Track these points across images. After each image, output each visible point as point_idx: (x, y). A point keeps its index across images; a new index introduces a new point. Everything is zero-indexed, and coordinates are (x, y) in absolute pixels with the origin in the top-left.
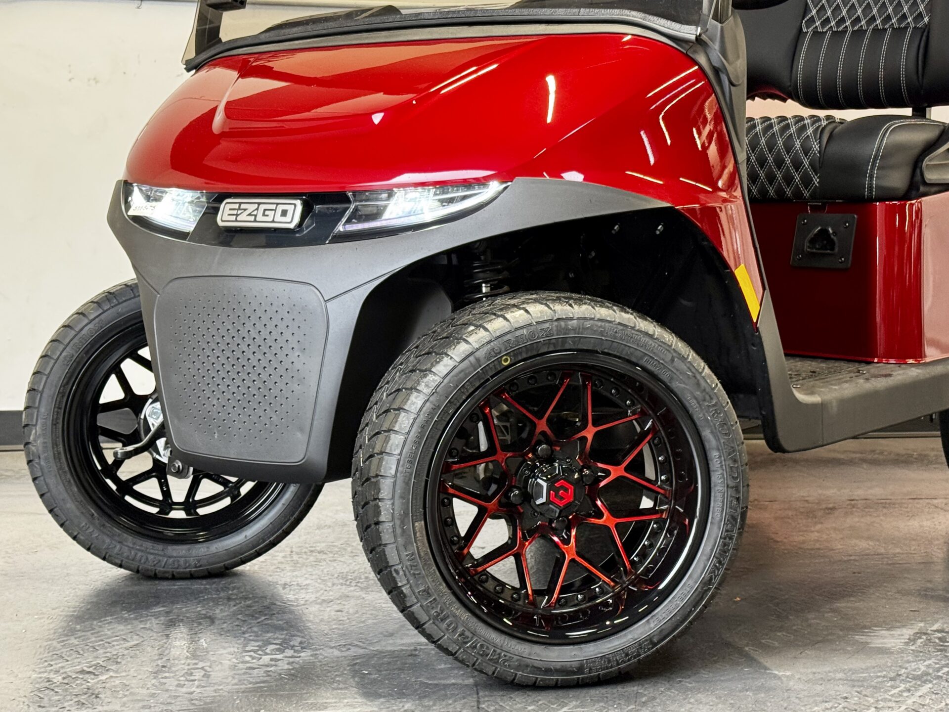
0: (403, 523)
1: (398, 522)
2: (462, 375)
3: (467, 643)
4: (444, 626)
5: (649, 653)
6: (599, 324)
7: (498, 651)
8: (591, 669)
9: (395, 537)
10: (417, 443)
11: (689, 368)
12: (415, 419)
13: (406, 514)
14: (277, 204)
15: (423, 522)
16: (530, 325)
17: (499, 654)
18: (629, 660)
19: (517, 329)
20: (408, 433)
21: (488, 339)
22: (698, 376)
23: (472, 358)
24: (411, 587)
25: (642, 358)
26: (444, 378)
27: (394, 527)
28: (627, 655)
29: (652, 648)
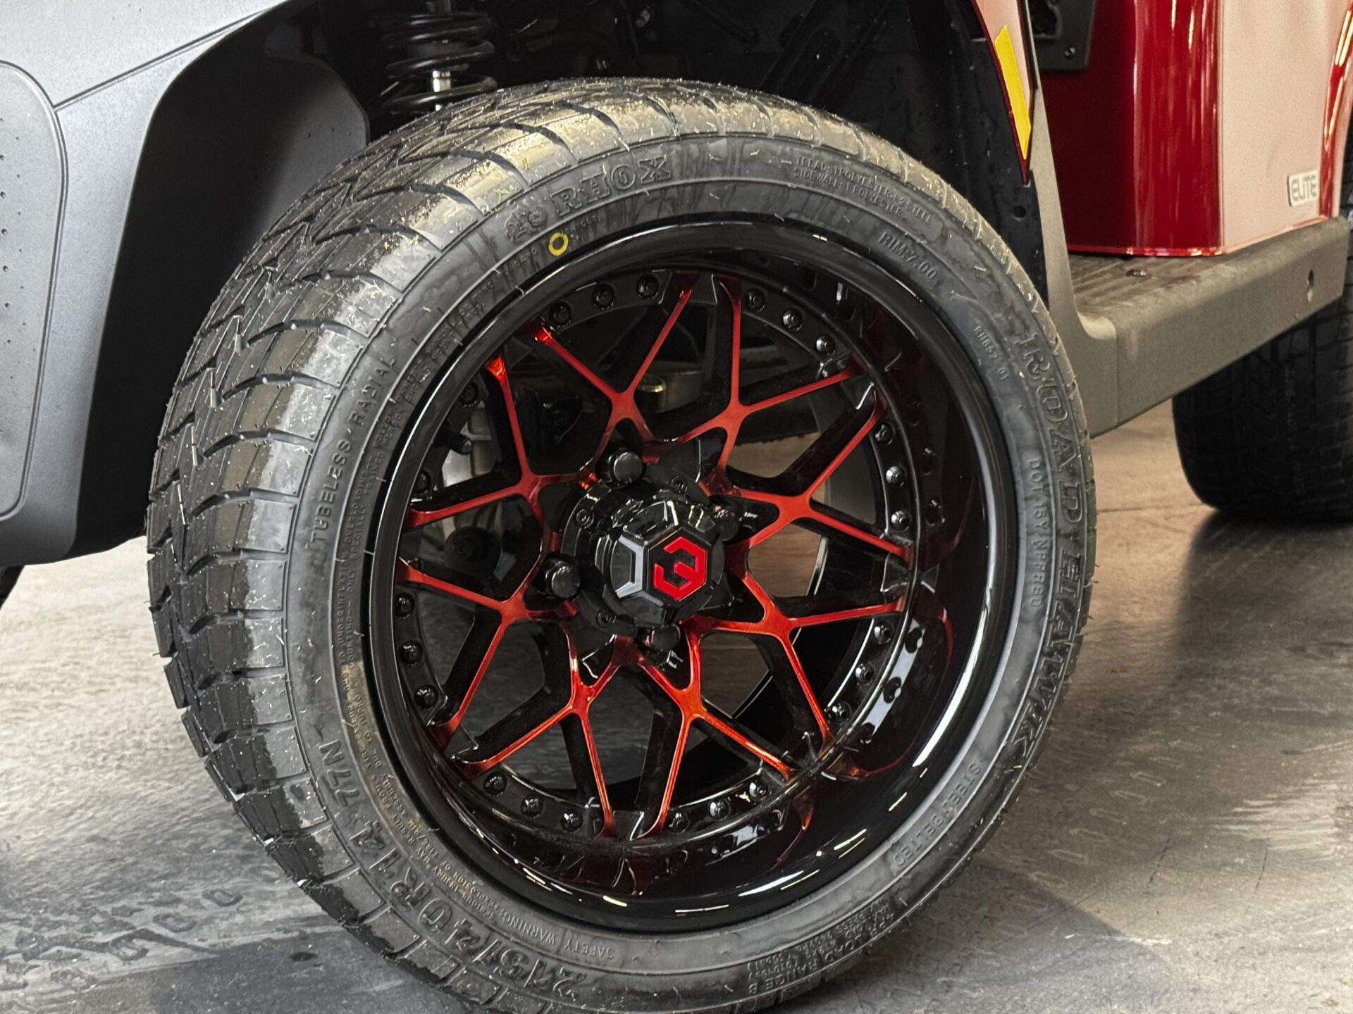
0: (311, 668)
1: (298, 669)
2: (451, 283)
3: (475, 952)
4: (420, 917)
5: (888, 930)
6: (779, 148)
7: (551, 964)
8: (761, 983)
9: (292, 706)
10: (342, 462)
11: (977, 255)
12: (335, 401)
13: (320, 648)
15: (361, 664)
16: (616, 151)
17: (553, 971)
18: (845, 951)
19: (583, 163)
20: (319, 438)
21: (513, 189)
22: (997, 273)
23: (475, 239)
24: (334, 830)
25: (875, 233)
26: (406, 291)
27: (288, 683)
28: (841, 941)
29: (895, 918)
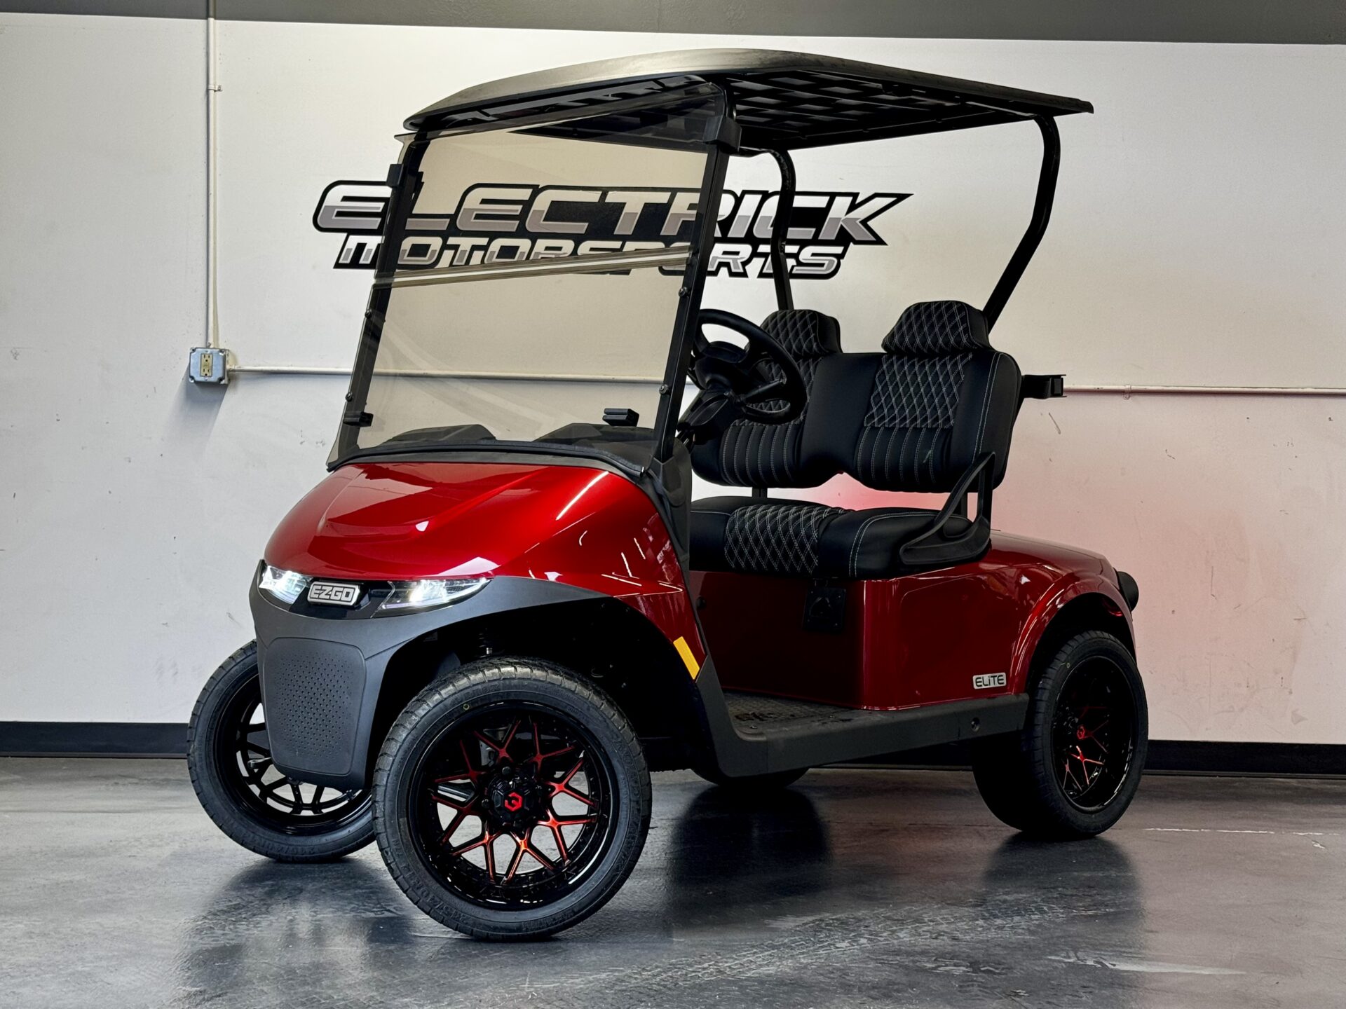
0: (391, 819)
1: (387, 818)
2: (434, 716)
3: (435, 906)
4: (419, 892)
5: (571, 919)
6: (534, 682)
7: (459, 912)
8: (527, 929)
9: (385, 828)
10: (401, 763)
11: (601, 715)
12: (400, 746)
13: (393, 812)
14: (344, 587)
15: (406, 819)
16: (484, 682)
17: (460, 915)
18: (556, 924)
19: (474, 685)
20: (396, 756)
21: (454, 692)
22: (608, 721)
23: (441, 705)
24: (396, 864)
25: (566, 707)
26: (421, 718)
27: (384, 821)
28: (554, 919)
29: (574, 915)
